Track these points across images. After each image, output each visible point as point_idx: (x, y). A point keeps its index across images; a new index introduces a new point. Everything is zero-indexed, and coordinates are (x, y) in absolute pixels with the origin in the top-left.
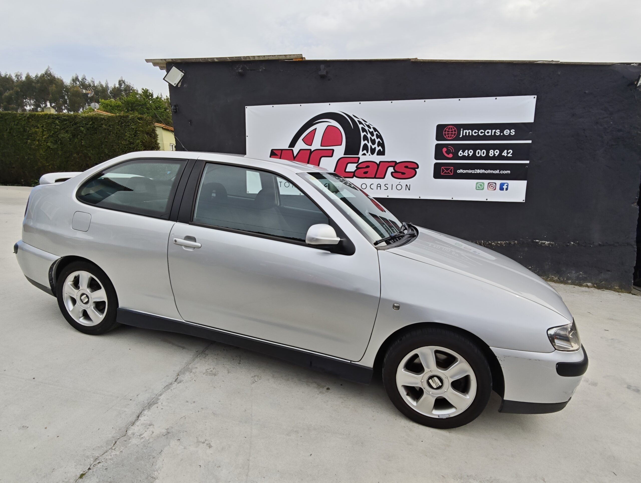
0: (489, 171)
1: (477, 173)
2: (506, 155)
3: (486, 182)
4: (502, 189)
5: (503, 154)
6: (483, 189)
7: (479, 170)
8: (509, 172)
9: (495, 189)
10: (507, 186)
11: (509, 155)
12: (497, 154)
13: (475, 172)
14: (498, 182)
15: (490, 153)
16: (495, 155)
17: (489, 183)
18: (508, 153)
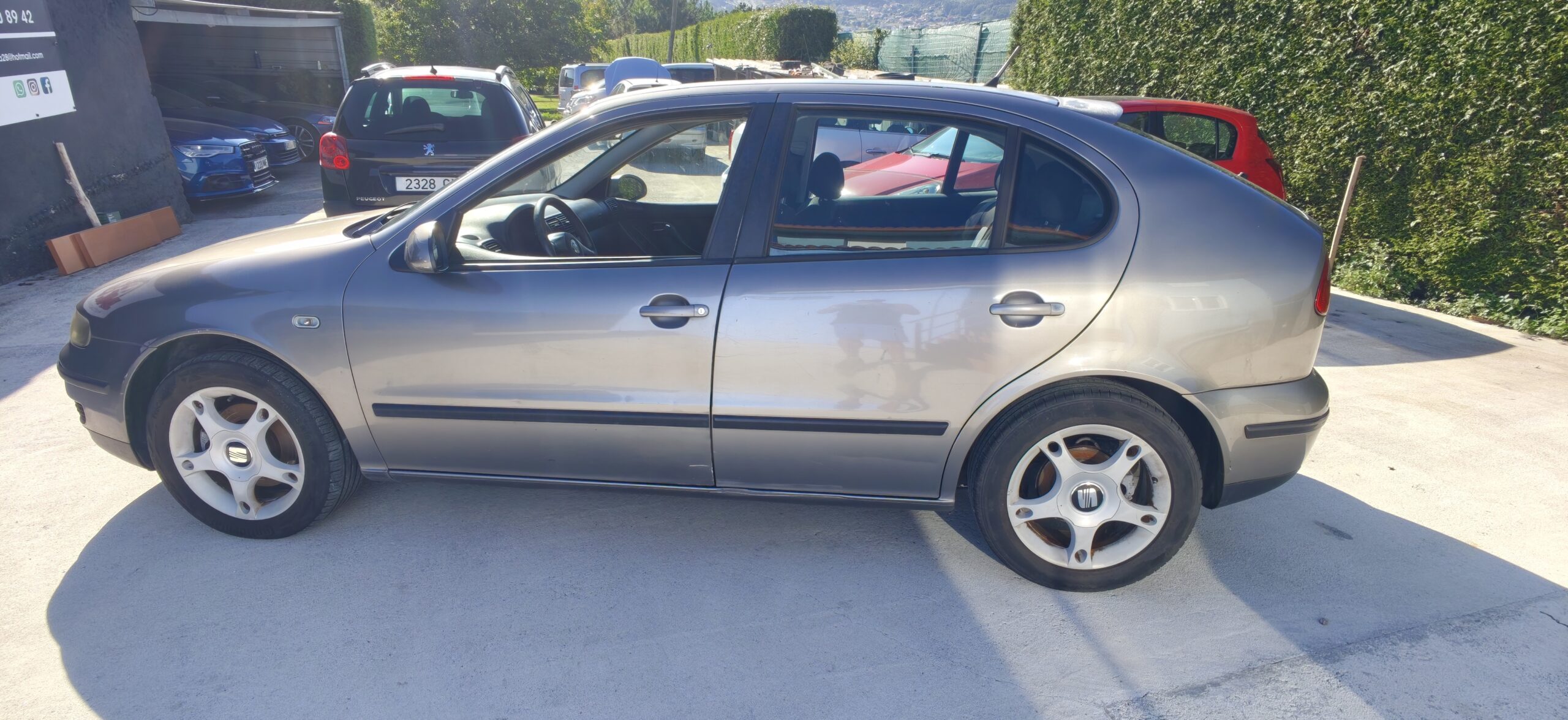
0: (20, 57)
1: (7, 62)
2: (25, 20)
3: (24, 78)
4: (46, 91)
5: (23, 20)
6: (25, 95)
7: (6, 54)
8: (40, 55)
9: (39, 93)
10: (49, 83)
11: (31, 22)
12: (16, 18)
13: (4, 60)
14: (38, 76)
15: (8, 16)
16: (14, 20)
17: (28, 81)
18: (28, 17)
